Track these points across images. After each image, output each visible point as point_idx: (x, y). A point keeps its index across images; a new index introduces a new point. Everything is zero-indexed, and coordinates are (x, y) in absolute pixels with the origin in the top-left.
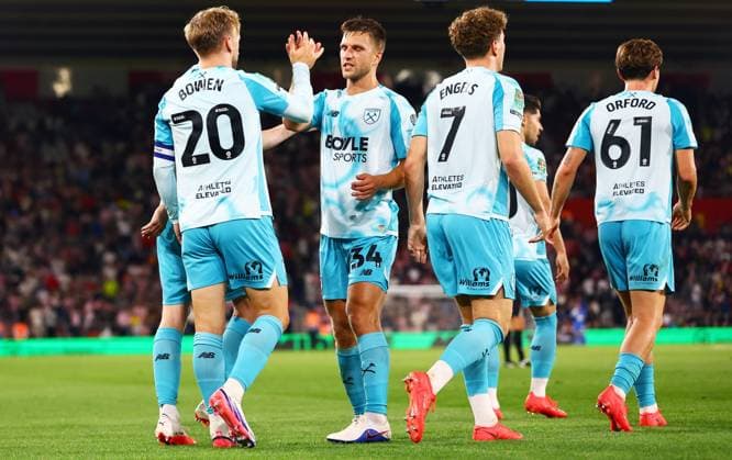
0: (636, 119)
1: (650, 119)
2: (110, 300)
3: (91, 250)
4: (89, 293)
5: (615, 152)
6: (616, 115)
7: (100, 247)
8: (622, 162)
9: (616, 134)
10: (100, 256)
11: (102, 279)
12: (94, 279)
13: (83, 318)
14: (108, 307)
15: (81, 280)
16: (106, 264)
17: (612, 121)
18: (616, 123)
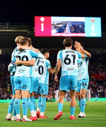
0: (72, 55)
1: (75, 55)
2: (9, 93)
3: (5, 83)
4: (5, 91)
5: (67, 61)
6: (68, 54)
7: (7, 83)
8: (69, 63)
9: (68, 58)
10: (7, 84)
11: (7, 89)
12: (5, 89)
13: (4, 96)
14: (8, 94)
15: (4, 89)
16: (8, 86)
17: (67, 55)
18: (68, 55)
